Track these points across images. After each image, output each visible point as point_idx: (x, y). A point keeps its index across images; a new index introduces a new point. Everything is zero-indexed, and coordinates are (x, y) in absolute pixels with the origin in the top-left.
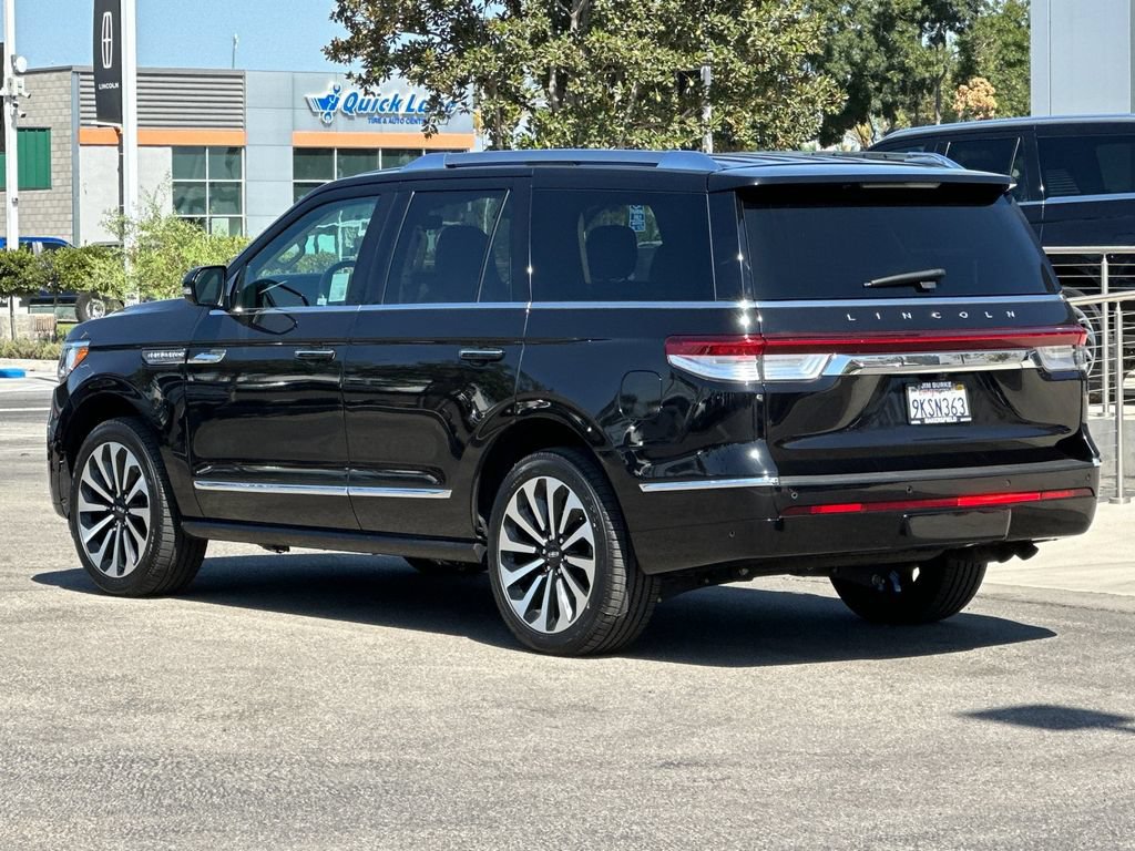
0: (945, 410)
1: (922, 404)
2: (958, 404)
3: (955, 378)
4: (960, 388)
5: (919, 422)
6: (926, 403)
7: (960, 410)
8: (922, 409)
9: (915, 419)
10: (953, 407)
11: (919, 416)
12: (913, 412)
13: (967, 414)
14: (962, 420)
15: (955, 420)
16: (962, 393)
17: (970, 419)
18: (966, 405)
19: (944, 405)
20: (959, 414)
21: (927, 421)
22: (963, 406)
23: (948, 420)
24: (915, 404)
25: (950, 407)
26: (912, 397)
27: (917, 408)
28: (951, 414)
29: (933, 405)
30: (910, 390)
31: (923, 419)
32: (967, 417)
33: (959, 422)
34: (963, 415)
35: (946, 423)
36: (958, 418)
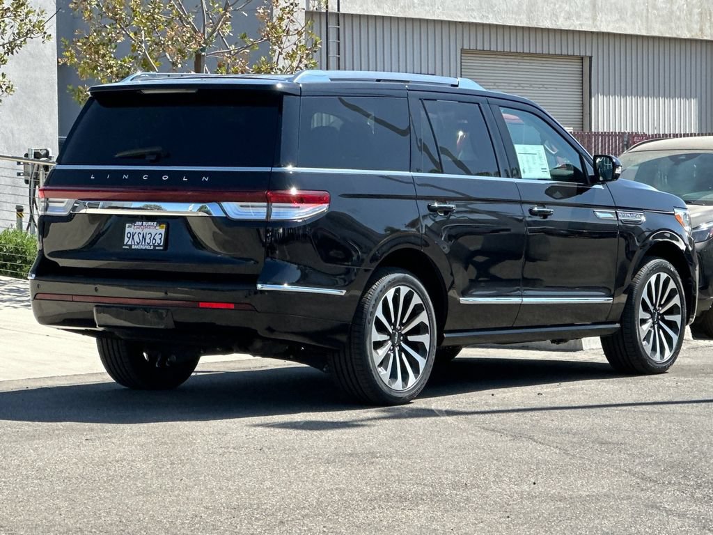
0: (148, 241)
1: (133, 236)
2: (158, 237)
3: (161, 220)
4: (162, 228)
5: (128, 247)
6: (136, 235)
7: (158, 241)
8: (133, 238)
9: (126, 245)
10: (154, 239)
11: (129, 243)
12: (126, 240)
13: (162, 244)
14: (157, 248)
15: (152, 248)
16: (163, 230)
17: (162, 248)
18: (162, 239)
19: (148, 236)
20: (156, 244)
21: (133, 247)
22: (160, 239)
23: (148, 247)
24: (129, 235)
25: (152, 239)
26: (127, 230)
27: (129, 238)
28: (151, 244)
29: (141, 236)
30: (127, 225)
31: (131, 245)
32: (161, 246)
33: (154, 250)
34: (159, 246)
35: (146, 249)
36: (155, 246)
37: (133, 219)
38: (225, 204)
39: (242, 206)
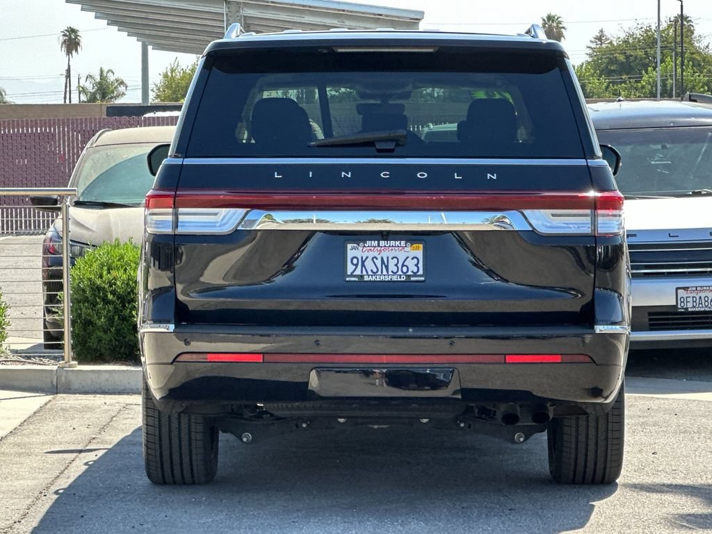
0: (392, 268)
1: (363, 262)
2: (411, 264)
3: (412, 237)
4: (418, 248)
5: (355, 279)
6: (370, 259)
7: (413, 269)
8: (363, 265)
9: (352, 275)
10: (403, 265)
11: (358, 272)
12: (350, 268)
13: (421, 272)
14: (412, 279)
15: (403, 278)
16: (419, 251)
17: (423, 279)
18: (421, 265)
19: (392, 263)
20: (410, 273)
21: (366, 278)
22: (417, 265)
23: (395, 278)
24: (355, 261)
25: (400, 265)
26: (350, 254)
27: (356, 265)
28: (400, 273)
29: (378, 263)
30: (349, 246)
31: (362, 276)
32: (420, 276)
33: (408, 281)
34: (415, 274)
35: (391, 281)
36: (409, 276)
37: (359, 237)
38: (527, 212)
39: (553, 215)
